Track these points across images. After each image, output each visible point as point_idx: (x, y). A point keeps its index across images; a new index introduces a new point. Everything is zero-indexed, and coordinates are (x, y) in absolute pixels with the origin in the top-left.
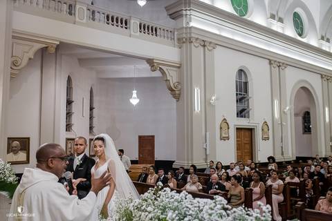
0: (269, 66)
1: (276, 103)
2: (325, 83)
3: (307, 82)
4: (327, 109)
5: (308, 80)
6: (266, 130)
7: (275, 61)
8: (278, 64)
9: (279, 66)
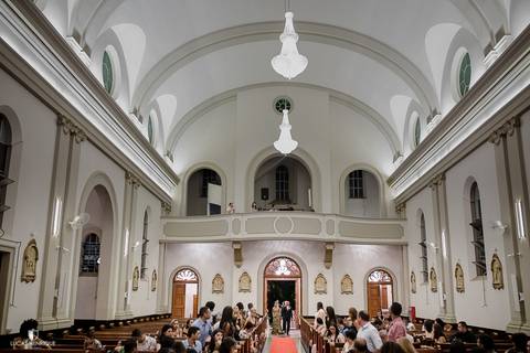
0: (55, 127)
1: (58, 204)
2: (130, 187)
3: (106, 177)
4: (127, 233)
5: (108, 174)
6: (31, 258)
7: (69, 121)
8: (70, 128)
9: (72, 134)
